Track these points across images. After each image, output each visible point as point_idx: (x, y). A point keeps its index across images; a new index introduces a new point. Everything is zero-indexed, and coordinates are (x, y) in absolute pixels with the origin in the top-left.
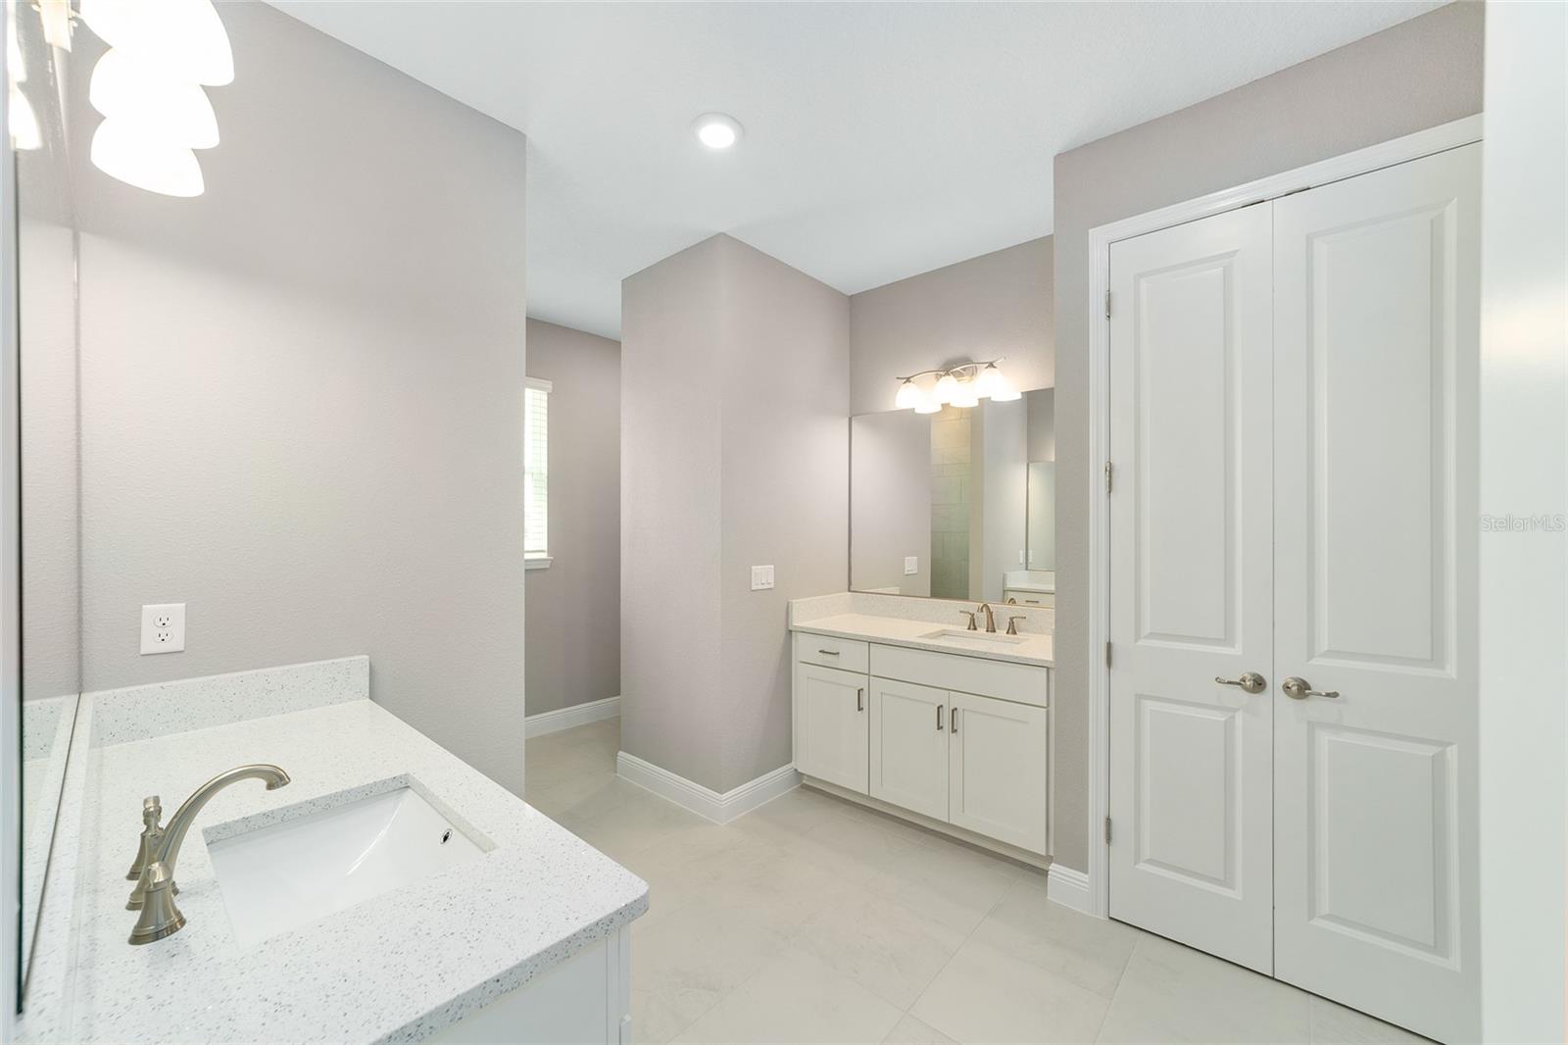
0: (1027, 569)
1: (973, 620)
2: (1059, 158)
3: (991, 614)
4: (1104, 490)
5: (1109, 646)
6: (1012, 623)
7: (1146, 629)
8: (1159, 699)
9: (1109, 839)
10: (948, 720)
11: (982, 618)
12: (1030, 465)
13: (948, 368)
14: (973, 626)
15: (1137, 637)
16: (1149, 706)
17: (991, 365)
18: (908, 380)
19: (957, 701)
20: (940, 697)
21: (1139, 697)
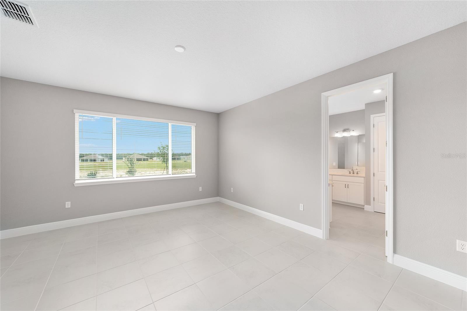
0: (358, 166)
1: (350, 172)
2: (366, 104)
3: (353, 171)
4: (373, 152)
5: (374, 173)
6: (357, 172)
7: (380, 171)
8: (381, 180)
9: (374, 200)
10: (347, 186)
11: (352, 172)
12: (359, 143)
13: (345, 130)
14: (350, 173)
15: (378, 172)
16: (380, 181)
17: (353, 130)
18: (337, 132)
19: (348, 183)
20: (346, 183)
21: (378, 180)
